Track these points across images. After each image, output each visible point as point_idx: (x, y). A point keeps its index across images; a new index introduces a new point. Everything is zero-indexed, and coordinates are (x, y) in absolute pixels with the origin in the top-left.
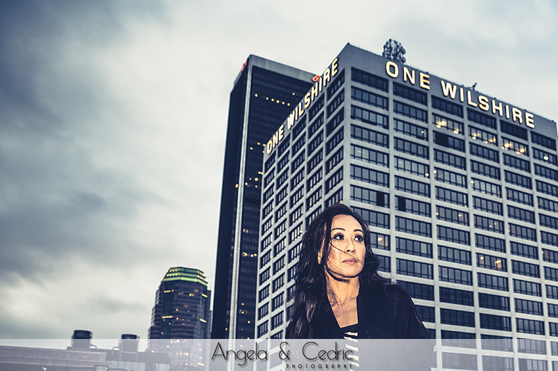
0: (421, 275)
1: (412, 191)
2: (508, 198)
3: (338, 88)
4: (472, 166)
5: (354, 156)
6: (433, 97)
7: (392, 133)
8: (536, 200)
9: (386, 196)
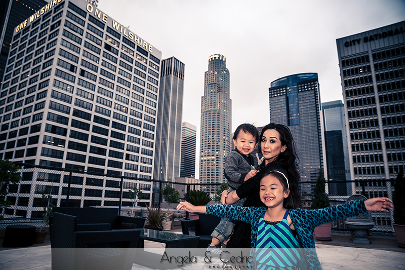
0: (86, 108)
1: (89, 68)
2: (134, 81)
3: (60, 9)
4: (120, 63)
5: (62, 45)
7: (84, 38)
8: (146, 84)
9: (75, 67)
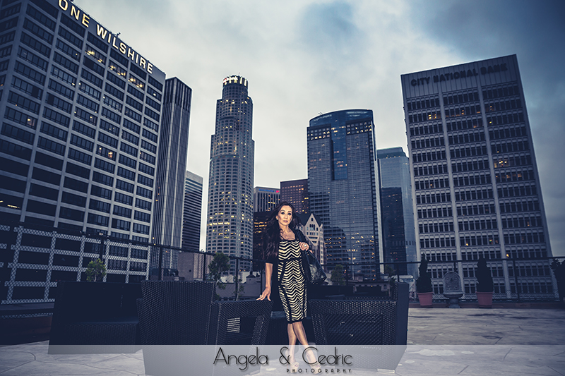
1: (60, 93)
2: (125, 114)
4: (106, 87)
5: (20, 56)
6: (89, 32)
7: (54, 49)
8: (143, 119)
9: (40, 91)
